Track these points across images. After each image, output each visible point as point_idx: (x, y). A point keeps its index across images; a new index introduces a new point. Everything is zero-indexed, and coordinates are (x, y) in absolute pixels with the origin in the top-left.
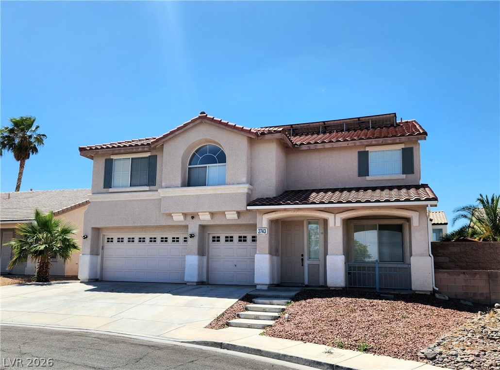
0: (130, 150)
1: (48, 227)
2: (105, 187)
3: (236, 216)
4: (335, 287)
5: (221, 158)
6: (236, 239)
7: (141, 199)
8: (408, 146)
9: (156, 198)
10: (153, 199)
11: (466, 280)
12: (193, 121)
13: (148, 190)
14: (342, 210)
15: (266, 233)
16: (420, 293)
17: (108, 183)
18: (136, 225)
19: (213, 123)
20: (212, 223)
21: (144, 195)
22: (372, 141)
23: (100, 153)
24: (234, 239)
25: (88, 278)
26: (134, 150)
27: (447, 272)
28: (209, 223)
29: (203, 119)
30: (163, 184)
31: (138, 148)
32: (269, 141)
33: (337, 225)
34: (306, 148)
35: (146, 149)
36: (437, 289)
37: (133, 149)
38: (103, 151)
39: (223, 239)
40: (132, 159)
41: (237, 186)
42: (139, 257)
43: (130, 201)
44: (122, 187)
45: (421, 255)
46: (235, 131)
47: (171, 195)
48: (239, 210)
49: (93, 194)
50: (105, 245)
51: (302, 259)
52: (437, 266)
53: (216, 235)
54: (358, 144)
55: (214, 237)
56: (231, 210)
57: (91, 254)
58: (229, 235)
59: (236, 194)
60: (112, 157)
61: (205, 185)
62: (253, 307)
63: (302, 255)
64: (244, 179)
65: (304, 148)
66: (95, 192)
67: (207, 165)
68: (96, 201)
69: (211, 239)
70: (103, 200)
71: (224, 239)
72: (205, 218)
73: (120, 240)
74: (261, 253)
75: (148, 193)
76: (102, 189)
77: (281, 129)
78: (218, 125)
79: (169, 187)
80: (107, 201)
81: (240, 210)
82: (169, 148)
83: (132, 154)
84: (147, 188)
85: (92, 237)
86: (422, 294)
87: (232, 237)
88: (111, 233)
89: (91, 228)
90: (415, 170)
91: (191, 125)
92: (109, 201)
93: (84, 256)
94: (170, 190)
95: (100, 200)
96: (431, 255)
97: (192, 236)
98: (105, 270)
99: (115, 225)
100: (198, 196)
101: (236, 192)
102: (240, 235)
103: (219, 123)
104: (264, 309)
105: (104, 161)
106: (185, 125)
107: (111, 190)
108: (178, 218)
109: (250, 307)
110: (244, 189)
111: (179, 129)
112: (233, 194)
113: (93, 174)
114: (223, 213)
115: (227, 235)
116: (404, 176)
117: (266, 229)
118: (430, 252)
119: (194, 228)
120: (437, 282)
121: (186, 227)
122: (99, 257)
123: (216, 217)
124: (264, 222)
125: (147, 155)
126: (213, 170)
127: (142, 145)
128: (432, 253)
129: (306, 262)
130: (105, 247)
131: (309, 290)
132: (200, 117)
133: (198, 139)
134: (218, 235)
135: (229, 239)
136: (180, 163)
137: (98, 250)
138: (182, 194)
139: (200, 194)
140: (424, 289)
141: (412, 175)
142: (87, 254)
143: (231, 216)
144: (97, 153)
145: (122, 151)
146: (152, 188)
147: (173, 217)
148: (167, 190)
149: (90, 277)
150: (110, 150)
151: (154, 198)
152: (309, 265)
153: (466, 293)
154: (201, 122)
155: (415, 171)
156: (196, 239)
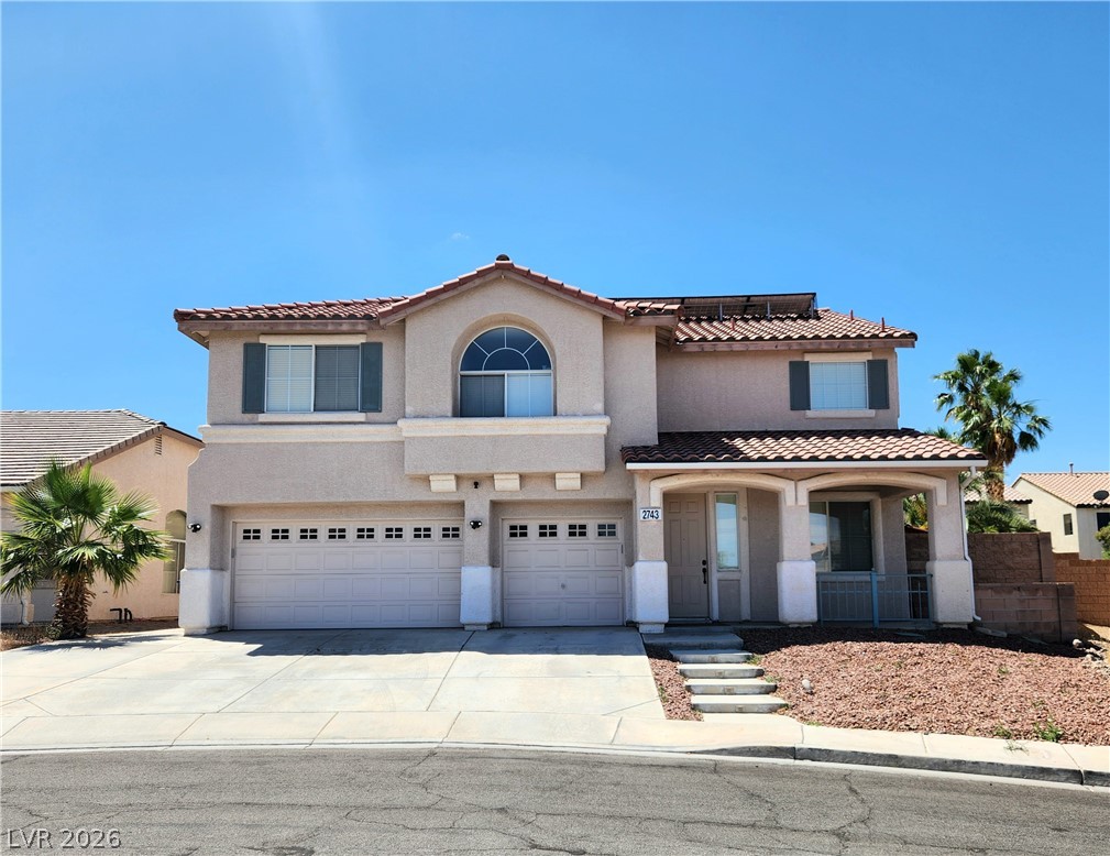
0: (320, 327)
1: (87, 503)
2: (245, 410)
3: (577, 483)
4: (800, 623)
5: (538, 358)
6: (563, 530)
7: (344, 440)
8: (880, 357)
9: (384, 439)
10: (375, 443)
11: (1022, 601)
12: (481, 274)
13: (363, 420)
14: (807, 475)
15: (660, 518)
16: (952, 626)
17: (254, 400)
18: (332, 499)
19: (528, 282)
20: (521, 497)
21: (354, 432)
22: (820, 344)
23: (236, 328)
24: (559, 531)
25: (207, 624)
26: (330, 328)
27: (992, 588)
28: (515, 498)
29: (503, 270)
30: (409, 409)
31: (341, 324)
32: (644, 329)
33: (800, 503)
34: (697, 349)
35: (360, 328)
36: (979, 619)
37: (326, 325)
38: (244, 324)
39: (533, 531)
40: (316, 347)
41: (586, 420)
42: (332, 572)
43: (315, 444)
44: (293, 411)
45: (952, 558)
46: (580, 302)
47: (428, 435)
48: (583, 470)
49: (213, 424)
50: (238, 545)
51: (705, 571)
52: (980, 578)
53: (519, 523)
54: (795, 348)
55: (513, 528)
56: (571, 470)
57: (211, 569)
58: (548, 523)
59: (581, 436)
60: (263, 340)
61: (503, 416)
62: (697, 671)
63: (704, 563)
64: (599, 407)
65: (691, 347)
66: (218, 420)
67: (506, 372)
68: (225, 441)
69: (507, 531)
70: (242, 441)
71: (538, 531)
72: (507, 485)
73: (280, 535)
74: (650, 560)
75: (365, 427)
76: (239, 416)
77: (676, 307)
78: (541, 287)
79: (423, 417)
80: (251, 444)
81: (591, 470)
82: (419, 328)
83: (318, 337)
84: (360, 417)
85: (213, 526)
86: (954, 629)
87: (553, 527)
88: (258, 518)
89: (209, 507)
90: (891, 401)
91: (477, 282)
92: (257, 444)
93: (194, 572)
94: (429, 422)
95: (234, 441)
96: (968, 558)
97: (476, 525)
98: (240, 605)
99: (277, 500)
100: (495, 440)
101: (583, 432)
102: (573, 522)
103: (544, 284)
104: (720, 673)
105: (242, 349)
106: (463, 281)
107: (262, 418)
108: (444, 486)
109: (690, 671)
110: (599, 426)
111: (447, 288)
112: (575, 435)
113: (210, 379)
114: (552, 477)
115: (543, 523)
116: (872, 413)
117: (660, 511)
118: (966, 553)
119: (478, 507)
120: (979, 605)
121: (461, 505)
122: (227, 575)
123: (530, 485)
124: (651, 496)
125: (358, 340)
126: (519, 384)
127: (352, 317)
128: (969, 555)
129: (715, 577)
130: (238, 552)
131: (765, 630)
132: (498, 267)
133: (491, 314)
134: (523, 523)
135: (548, 531)
136: (450, 365)
137: (222, 558)
138: (457, 434)
139: (500, 433)
140: (958, 620)
141: (885, 411)
142: (203, 569)
143: (568, 482)
144: (227, 329)
145: (298, 328)
146: (373, 416)
147: (432, 483)
148: (421, 422)
149: (211, 622)
150: (265, 325)
151: (378, 439)
152: (719, 580)
153: (1022, 624)
154: (498, 279)
155: (891, 405)
156: (484, 531)
